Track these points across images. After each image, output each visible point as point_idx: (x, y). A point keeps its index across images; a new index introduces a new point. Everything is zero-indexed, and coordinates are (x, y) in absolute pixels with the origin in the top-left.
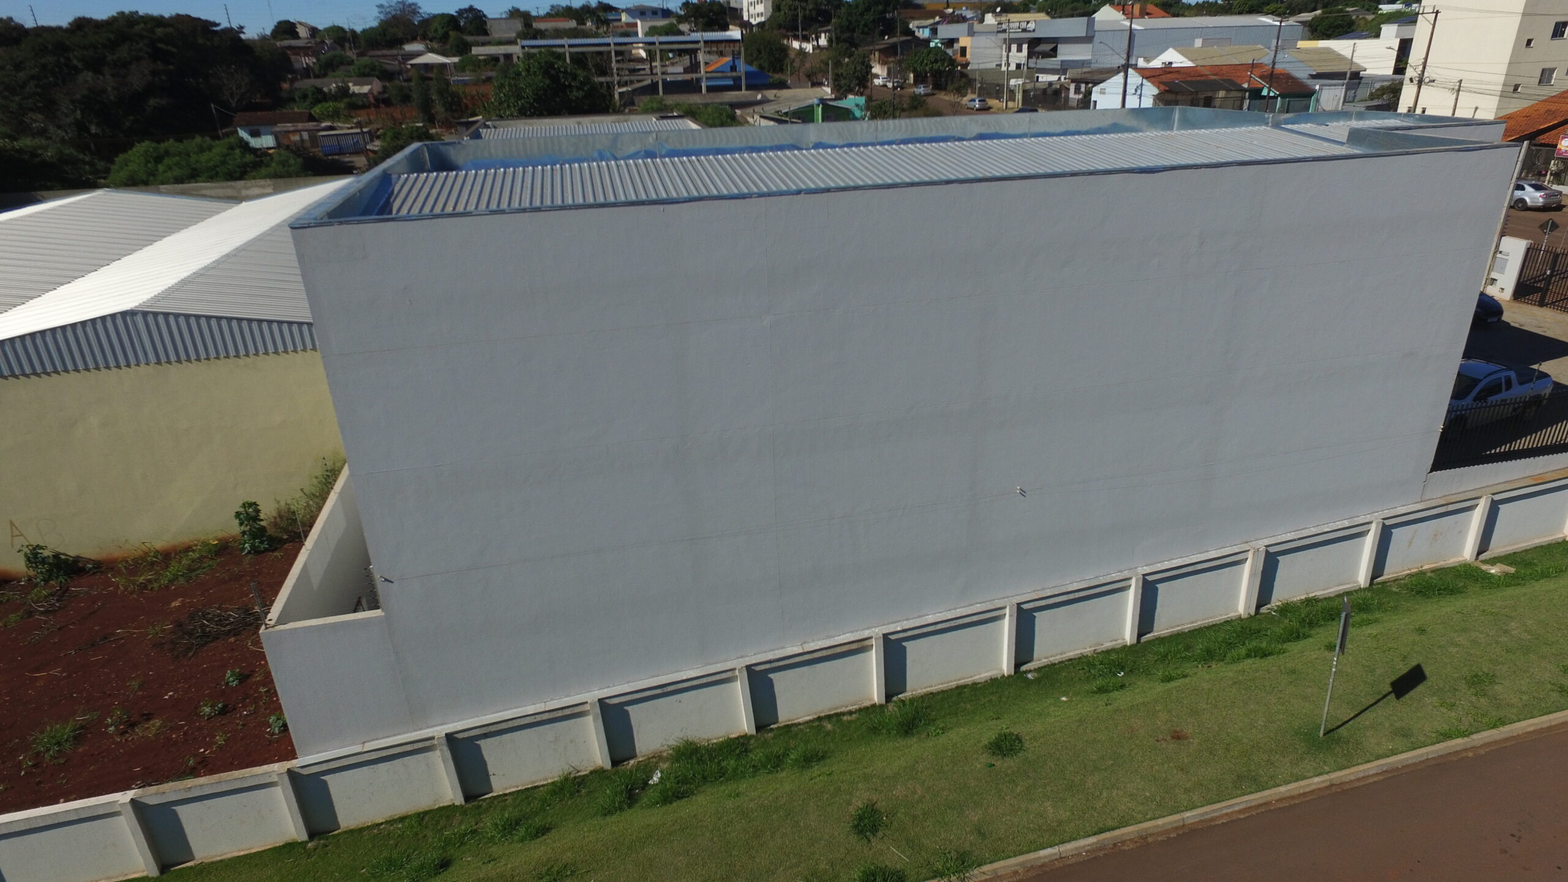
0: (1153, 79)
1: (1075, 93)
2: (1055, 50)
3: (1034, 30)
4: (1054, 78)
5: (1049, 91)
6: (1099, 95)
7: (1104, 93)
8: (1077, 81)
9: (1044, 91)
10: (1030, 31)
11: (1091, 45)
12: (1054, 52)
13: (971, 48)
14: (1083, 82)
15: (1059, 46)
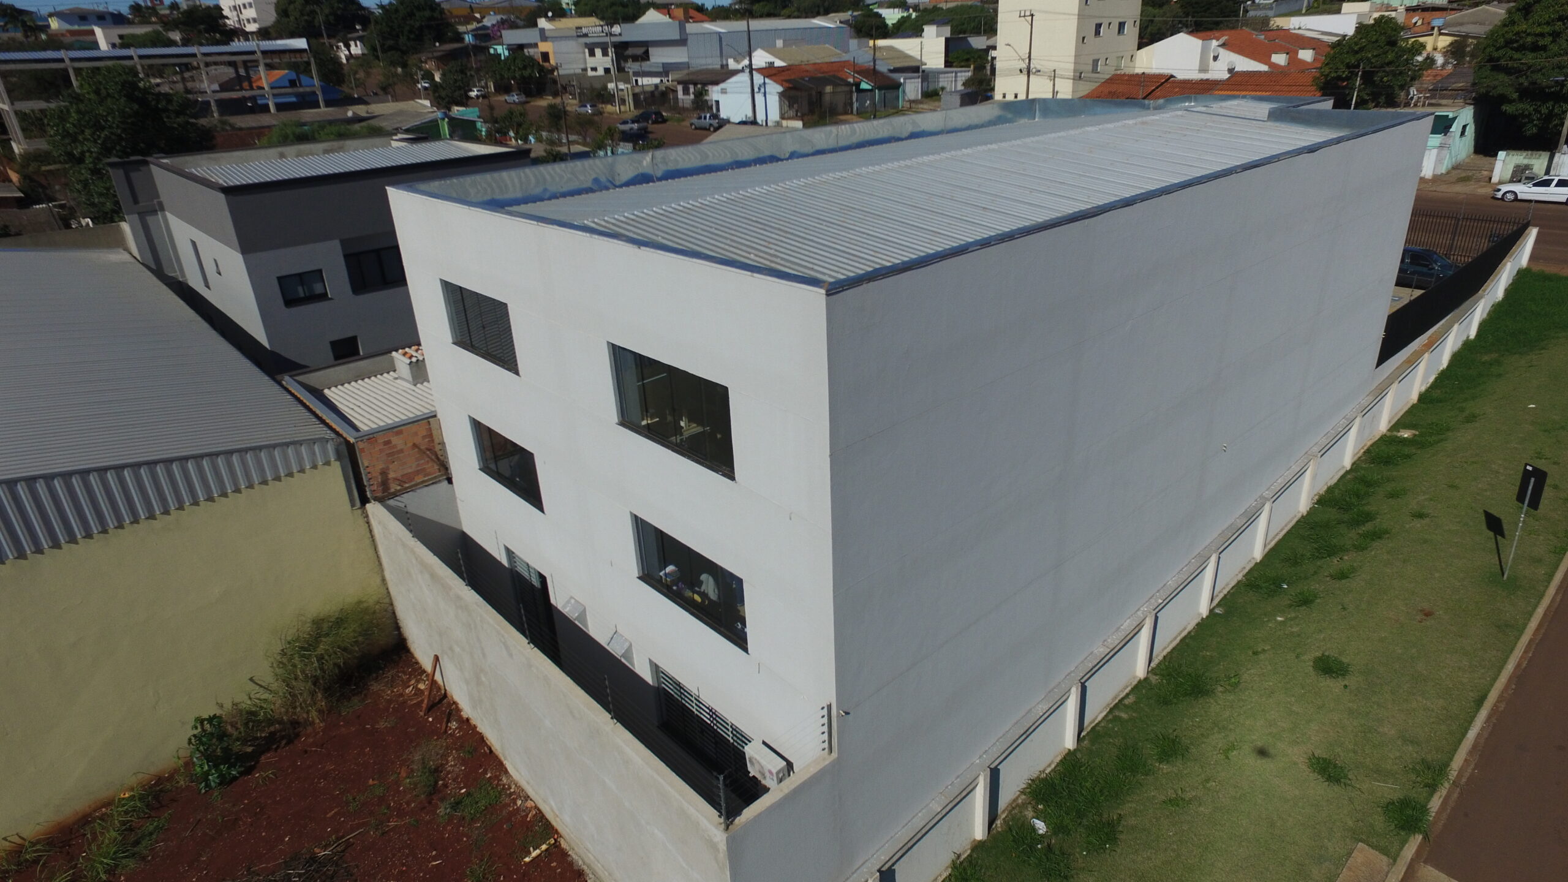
0: (774, 78)
1: (684, 94)
2: (647, 53)
3: (620, 34)
4: (657, 80)
5: (656, 93)
6: (720, 94)
7: (726, 93)
8: (685, 84)
9: (652, 93)
10: (615, 35)
11: (686, 48)
12: (646, 57)
13: (554, 53)
14: (691, 84)
15: (650, 49)
